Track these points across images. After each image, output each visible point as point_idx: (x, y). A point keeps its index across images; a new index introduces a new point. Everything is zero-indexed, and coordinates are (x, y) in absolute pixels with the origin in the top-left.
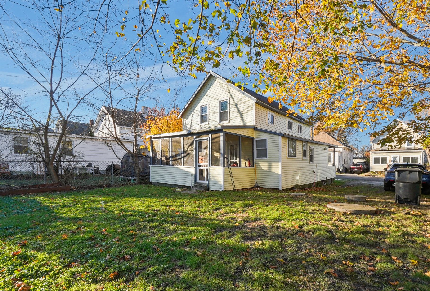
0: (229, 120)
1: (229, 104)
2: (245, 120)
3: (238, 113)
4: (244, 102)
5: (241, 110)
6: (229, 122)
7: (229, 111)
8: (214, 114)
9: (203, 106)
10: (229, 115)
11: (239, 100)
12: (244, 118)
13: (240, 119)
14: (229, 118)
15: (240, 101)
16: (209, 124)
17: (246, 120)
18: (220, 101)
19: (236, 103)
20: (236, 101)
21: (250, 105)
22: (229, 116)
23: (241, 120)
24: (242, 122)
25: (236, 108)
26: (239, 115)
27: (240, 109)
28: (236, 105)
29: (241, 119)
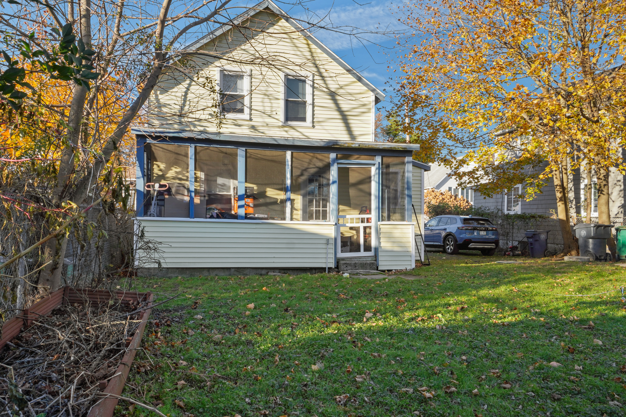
0: (313, 122)
1: (313, 87)
2: (353, 129)
3: (337, 113)
4: (350, 94)
5: (345, 106)
6: (313, 126)
7: (313, 103)
8: (267, 100)
9: (226, 73)
10: (313, 111)
11: (338, 86)
12: (351, 125)
13: (340, 125)
14: (313, 118)
15: (341, 88)
16: (251, 120)
17: (356, 131)
18: (287, 75)
19: (333, 90)
20: (333, 87)
21: (366, 103)
22: (313, 115)
23: (344, 128)
24: (346, 132)
25: (331, 101)
26: (339, 117)
27: (342, 106)
28: (333, 95)
29: (343, 125)
